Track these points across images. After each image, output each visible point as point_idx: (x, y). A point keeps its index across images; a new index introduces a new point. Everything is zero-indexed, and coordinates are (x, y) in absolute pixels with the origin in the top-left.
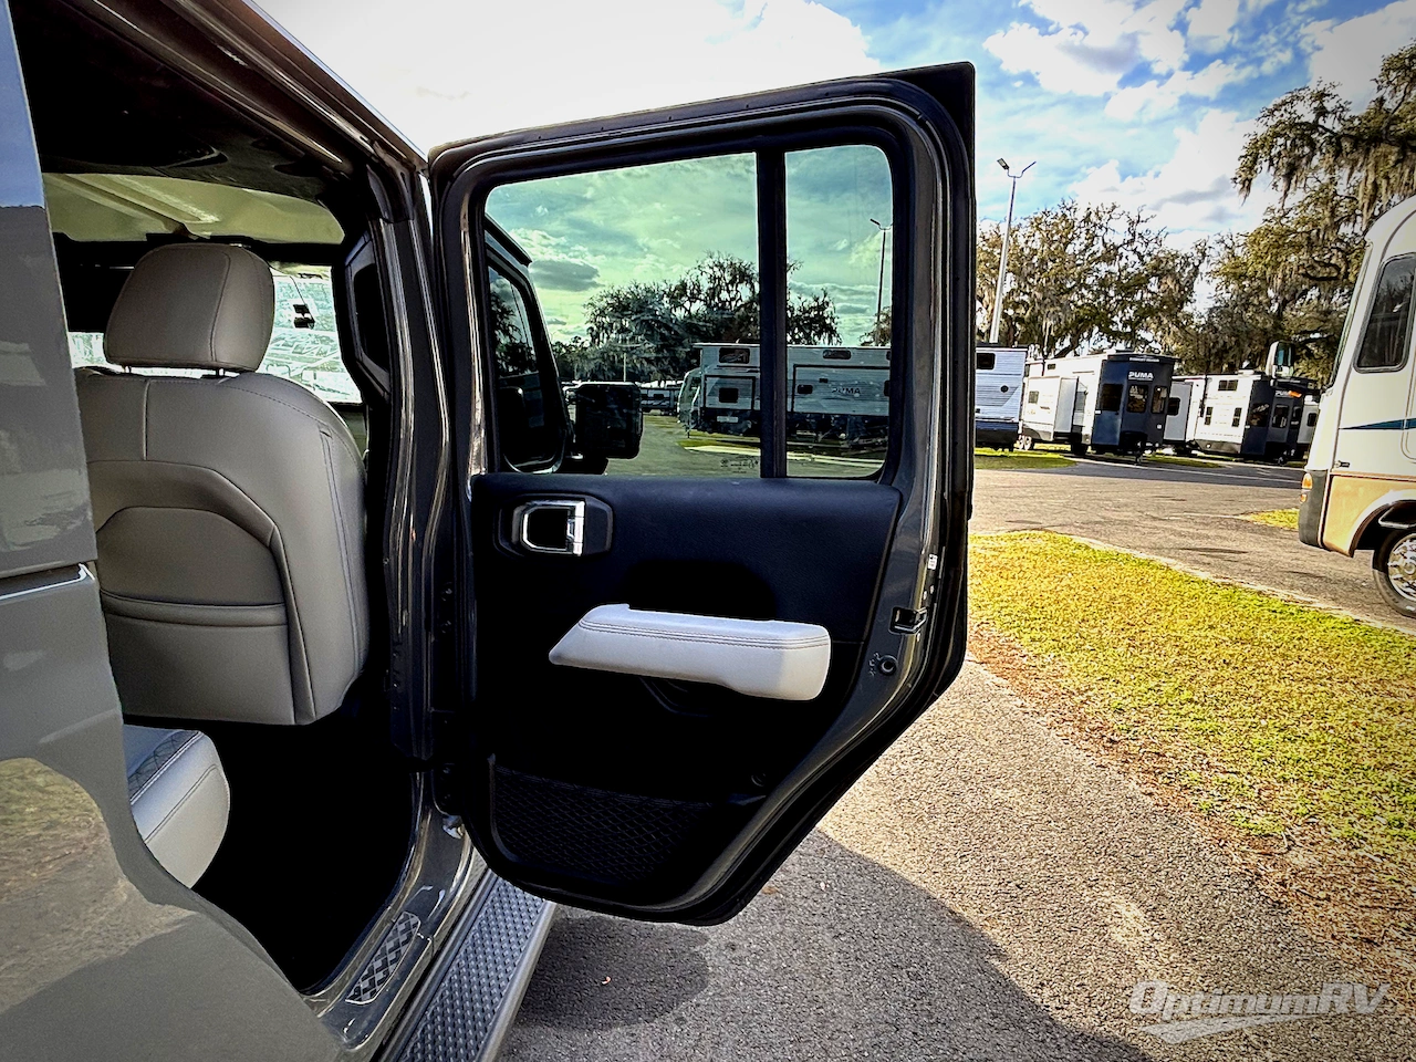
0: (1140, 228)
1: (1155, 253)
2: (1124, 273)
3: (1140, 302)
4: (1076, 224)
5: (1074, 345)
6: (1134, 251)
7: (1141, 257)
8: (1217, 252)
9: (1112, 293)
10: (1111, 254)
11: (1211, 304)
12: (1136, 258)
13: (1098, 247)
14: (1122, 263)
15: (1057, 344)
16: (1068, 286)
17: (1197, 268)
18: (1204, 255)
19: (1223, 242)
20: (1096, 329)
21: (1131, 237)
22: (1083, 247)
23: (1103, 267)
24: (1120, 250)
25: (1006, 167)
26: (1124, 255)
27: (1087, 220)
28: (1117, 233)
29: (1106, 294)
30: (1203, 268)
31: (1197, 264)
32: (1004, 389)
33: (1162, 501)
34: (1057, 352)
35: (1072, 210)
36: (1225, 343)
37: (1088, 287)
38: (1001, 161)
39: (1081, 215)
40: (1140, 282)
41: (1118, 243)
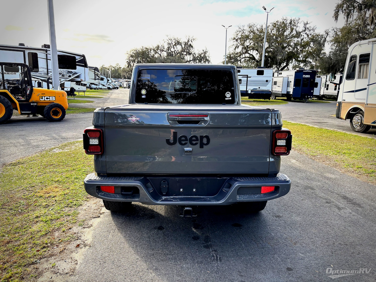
0: (308, 26)
1: (312, 34)
2: (302, 41)
3: (307, 51)
4: (287, 25)
5: (287, 65)
6: (306, 33)
7: (308, 36)
8: (332, 34)
9: (299, 48)
10: (298, 35)
11: (330, 50)
12: (306, 36)
13: (294, 32)
14: (302, 38)
15: (282, 65)
16: (285, 46)
17: (325, 39)
18: (328, 34)
19: (334, 30)
20: (294, 60)
21: (304, 29)
22: (289, 33)
23: (296, 39)
24: (301, 33)
25: (265, 9)
26: (303, 35)
27: (291, 23)
28: (300, 28)
29: (297, 48)
30: (328, 39)
31: (325, 37)
32: (267, 81)
33: (311, 112)
34: (282, 67)
35: (286, 20)
36: (334, 63)
37: (291, 46)
38: (263, 7)
39: (289, 22)
40: (307, 44)
41: (301, 31)
